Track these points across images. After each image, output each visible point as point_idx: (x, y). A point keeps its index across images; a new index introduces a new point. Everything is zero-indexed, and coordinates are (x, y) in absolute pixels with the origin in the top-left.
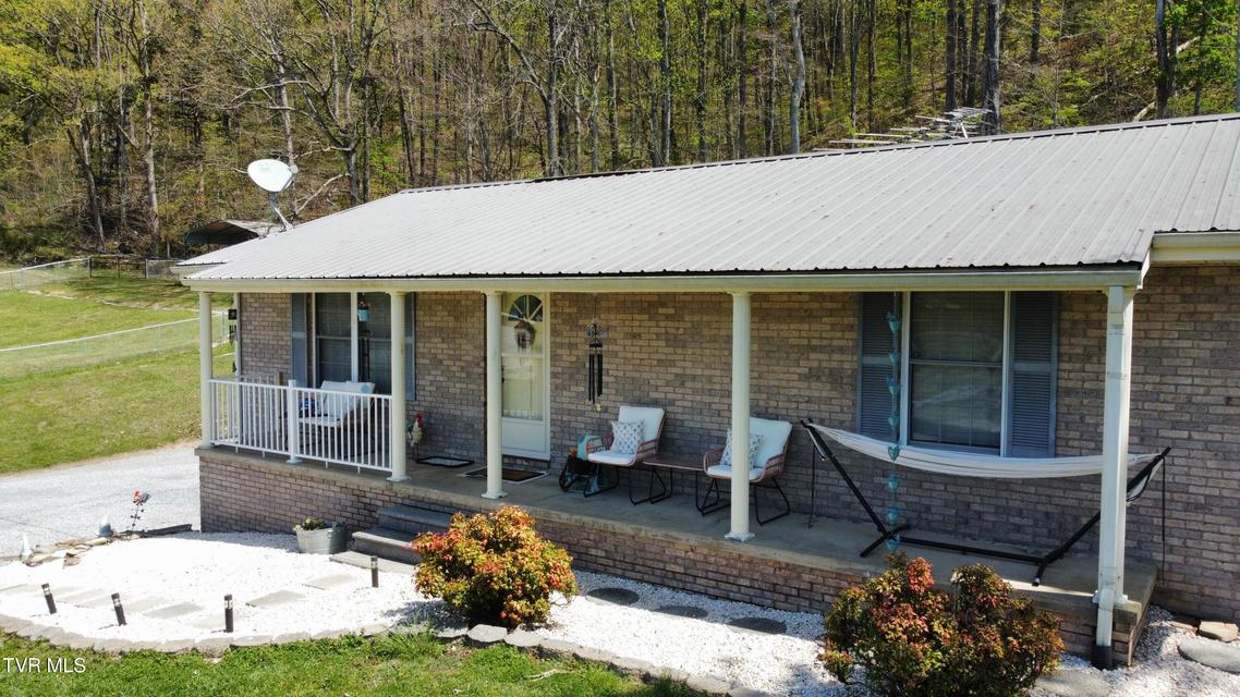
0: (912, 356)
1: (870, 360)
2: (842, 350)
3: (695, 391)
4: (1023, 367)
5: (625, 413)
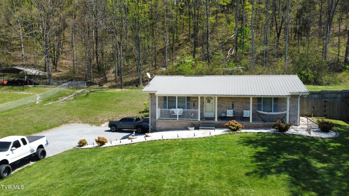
0: (263, 103)
1: (259, 103)
2: (255, 103)
3: (237, 108)
4: (275, 104)
5: (228, 111)
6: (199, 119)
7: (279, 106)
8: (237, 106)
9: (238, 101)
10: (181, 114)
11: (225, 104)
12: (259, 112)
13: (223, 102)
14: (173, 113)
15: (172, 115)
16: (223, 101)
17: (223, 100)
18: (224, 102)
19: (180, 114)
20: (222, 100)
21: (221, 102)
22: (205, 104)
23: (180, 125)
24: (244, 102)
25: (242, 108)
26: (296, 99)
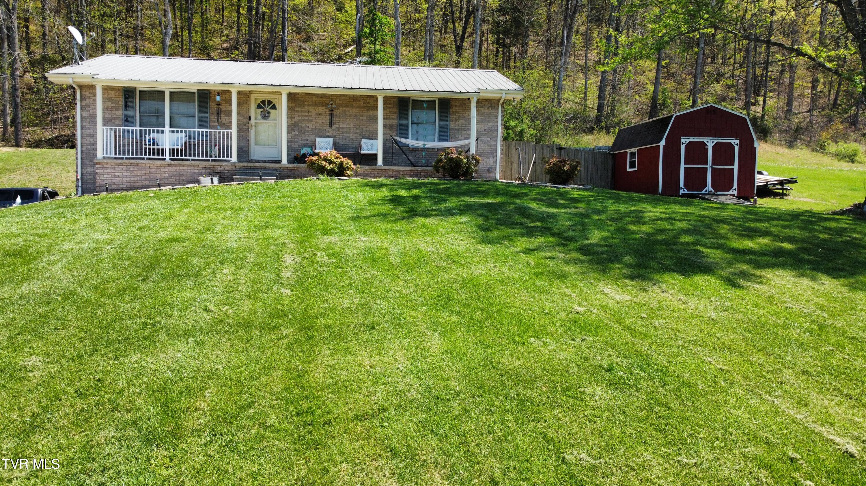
0: (413, 121)
1: (401, 122)
2: (393, 119)
3: (343, 133)
4: (442, 123)
5: (318, 140)
6: (234, 158)
7: (452, 129)
8: (343, 128)
9: (347, 113)
10: (179, 147)
11: (311, 121)
12: (403, 140)
13: (306, 116)
14: (154, 144)
15: (150, 149)
16: (306, 114)
17: (305, 112)
18: (308, 116)
19: (175, 147)
20: (302, 111)
21: (302, 116)
22: (253, 121)
23: (174, 175)
24: (362, 116)
25: (356, 133)
26: (494, 112)
